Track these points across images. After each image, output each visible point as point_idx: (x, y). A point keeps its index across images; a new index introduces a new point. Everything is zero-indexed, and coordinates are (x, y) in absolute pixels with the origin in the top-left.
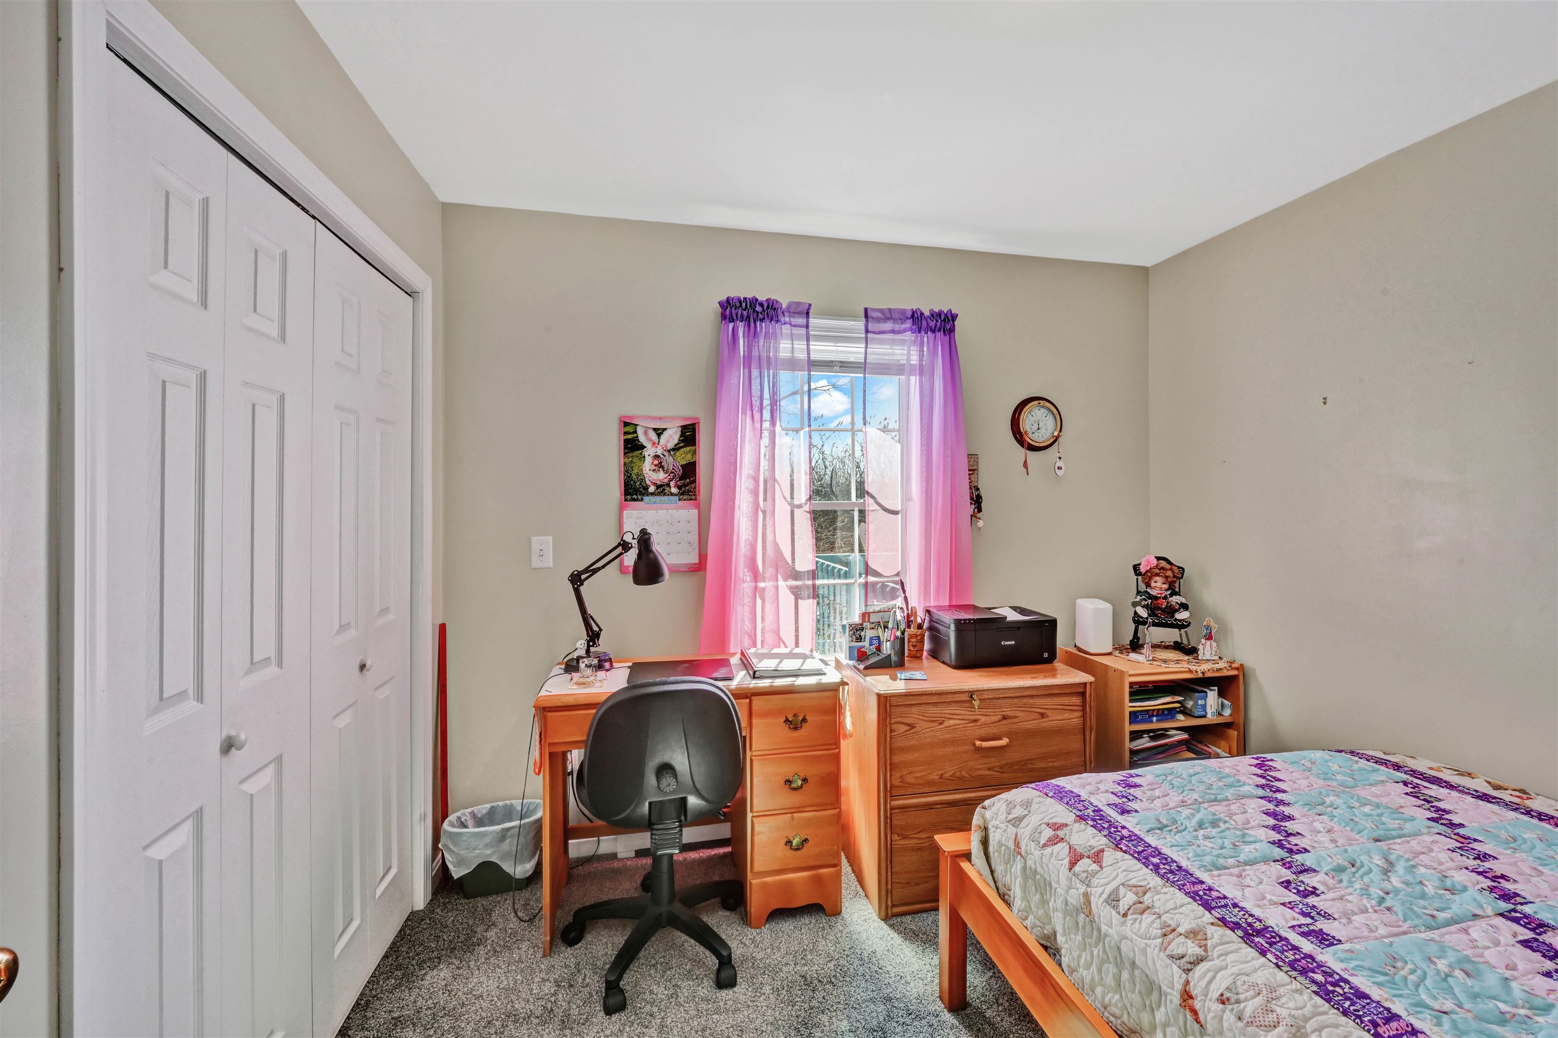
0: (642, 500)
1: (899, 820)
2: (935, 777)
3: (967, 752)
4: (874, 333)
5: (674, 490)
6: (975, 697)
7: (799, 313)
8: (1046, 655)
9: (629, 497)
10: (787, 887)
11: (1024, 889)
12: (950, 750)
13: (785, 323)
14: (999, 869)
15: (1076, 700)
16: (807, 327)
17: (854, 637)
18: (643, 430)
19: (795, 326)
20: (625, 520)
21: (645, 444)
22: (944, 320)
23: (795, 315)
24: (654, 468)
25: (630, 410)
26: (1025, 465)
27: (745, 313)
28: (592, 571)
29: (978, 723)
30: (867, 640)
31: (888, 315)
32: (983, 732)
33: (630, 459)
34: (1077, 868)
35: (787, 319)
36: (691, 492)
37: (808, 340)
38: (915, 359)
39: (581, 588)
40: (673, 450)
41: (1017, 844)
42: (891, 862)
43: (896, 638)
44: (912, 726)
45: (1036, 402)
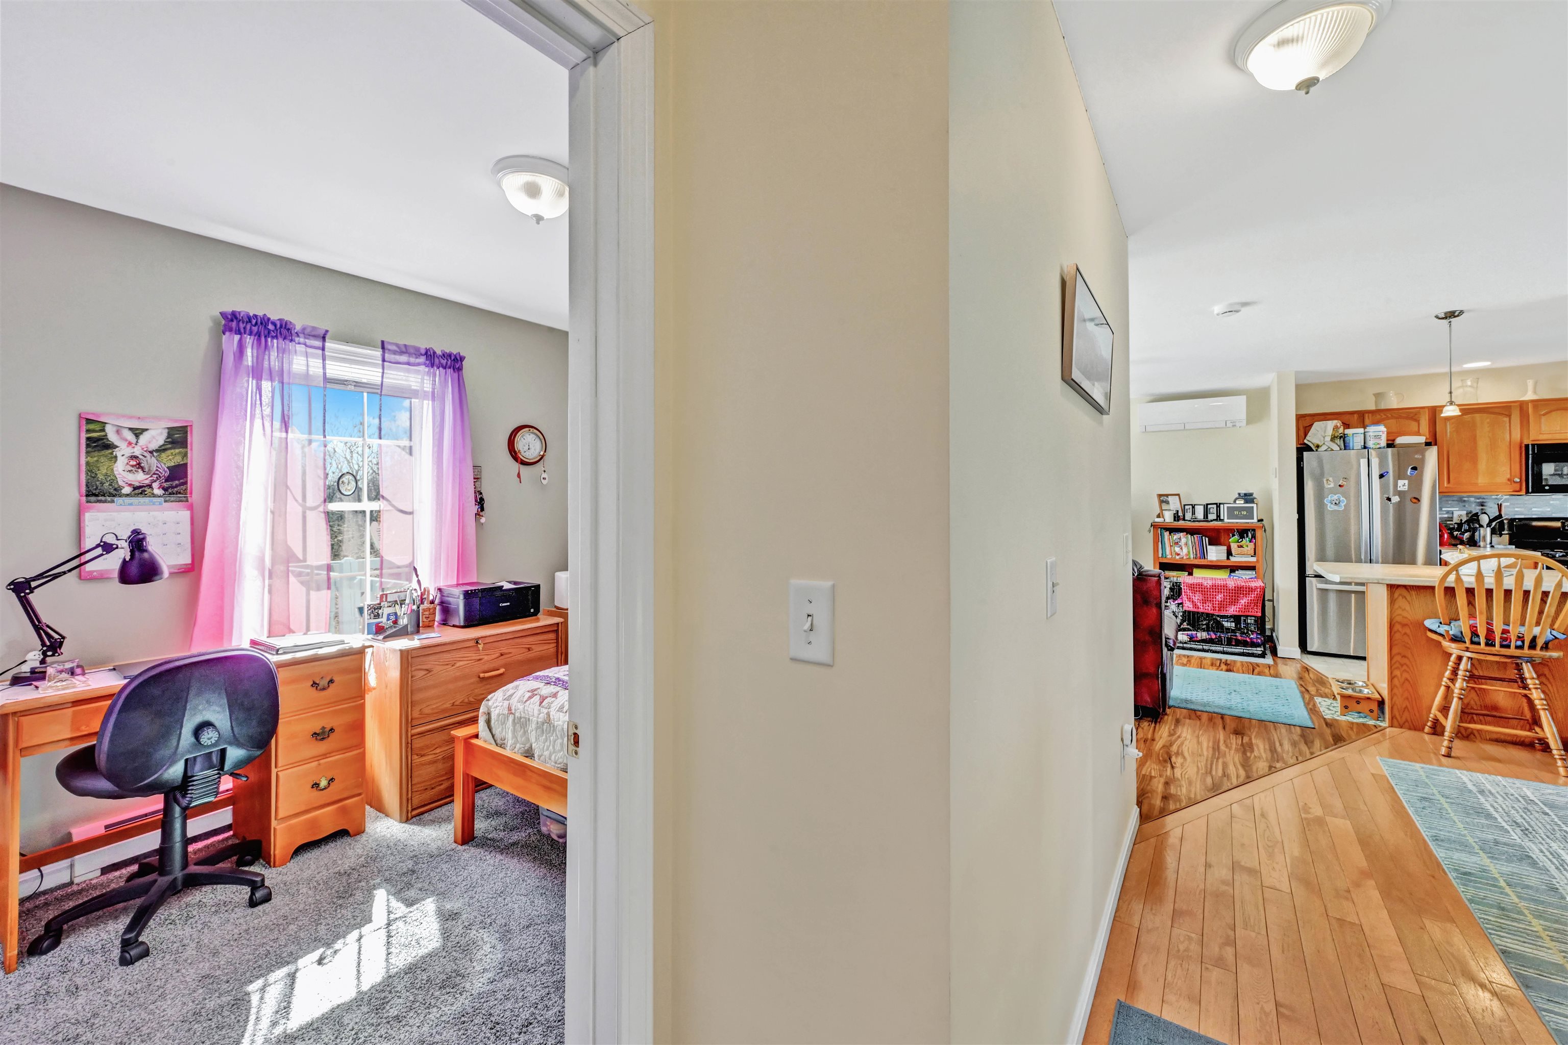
0: (113, 501)
1: (418, 743)
2: (448, 705)
3: (472, 683)
4: (390, 362)
5: (158, 491)
6: (480, 642)
7: (315, 337)
8: (532, 610)
9: (93, 498)
10: (313, 823)
11: (513, 734)
12: (460, 684)
13: (299, 343)
15: (554, 634)
16: (323, 349)
17: (372, 615)
18: (115, 429)
19: (311, 347)
20: (87, 523)
21: (116, 443)
22: (454, 360)
23: (311, 338)
24: (130, 468)
25: (92, 407)
26: (519, 476)
27: (255, 329)
28: (49, 576)
29: (482, 661)
30: (385, 616)
31: (404, 350)
32: (486, 667)
33: (95, 459)
34: (543, 704)
35: (302, 340)
36: (180, 493)
37: (324, 359)
38: (428, 387)
39: (31, 597)
40: (157, 451)
41: (510, 708)
42: (411, 777)
43: (412, 611)
44: (429, 671)
45: (527, 429)
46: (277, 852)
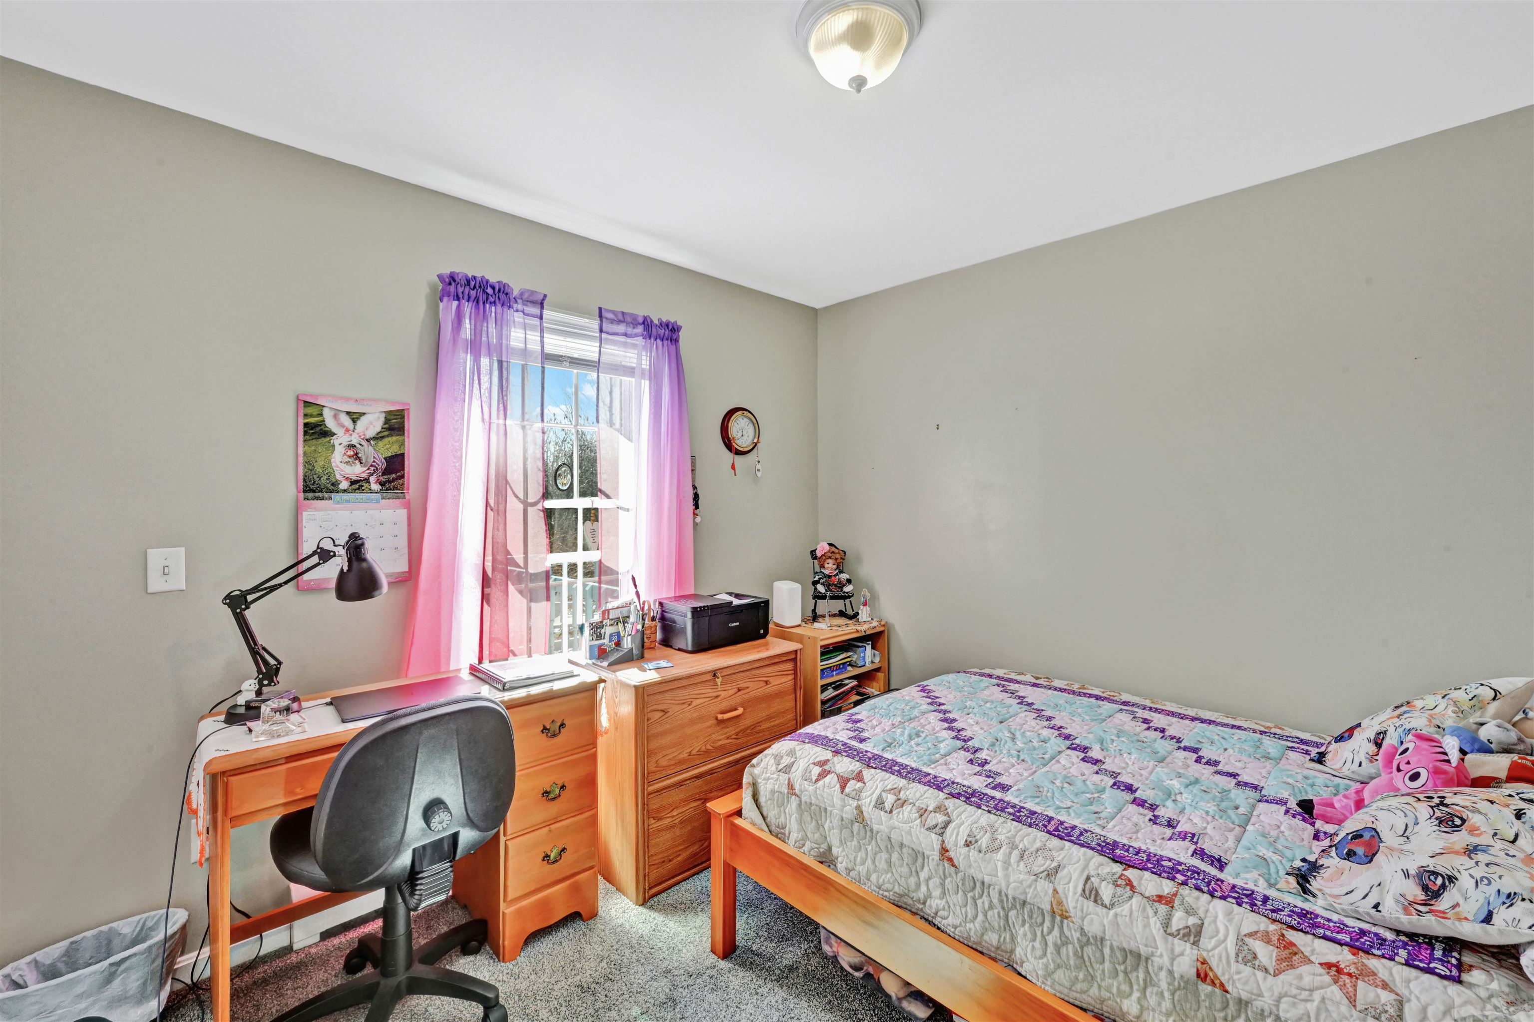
0: (330, 498)
1: (655, 804)
2: (684, 755)
3: (710, 727)
4: (608, 333)
5: (375, 487)
6: (718, 674)
7: (533, 302)
8: (762, 632)
9: (311, 495)
10: (544, 906)
11: (801, 822)
12: (697, 727)
13: (517, 311)
14: (772, 814)
15: (790, 666)
16: (541, 318)
17: (595, 635)
18: (332, 413)
19: (528, 315)
20: (304, 524)
21: (334, 430)
22: (671, 330)
23: (529, 303)
24: (348, 459)
25: (310, 388)
26: (733, 467)
27: (473, 293)
28: (265, 589)
29: (719, 699)
30: (607, 637)
31: (621, 317)
32: (724, 705)
33: (313, 448)
34: (847, 790)
35: (520, 307)
36: (397, 488)
37: (542, 331)
38: (645, 364)
39: (247, 613)
40: (374, 438)
41: (791, 786)
42: (648, 847)
43: (637, 631)
44: (665, 712)
45: (740, 413)
46: (506, 943)
